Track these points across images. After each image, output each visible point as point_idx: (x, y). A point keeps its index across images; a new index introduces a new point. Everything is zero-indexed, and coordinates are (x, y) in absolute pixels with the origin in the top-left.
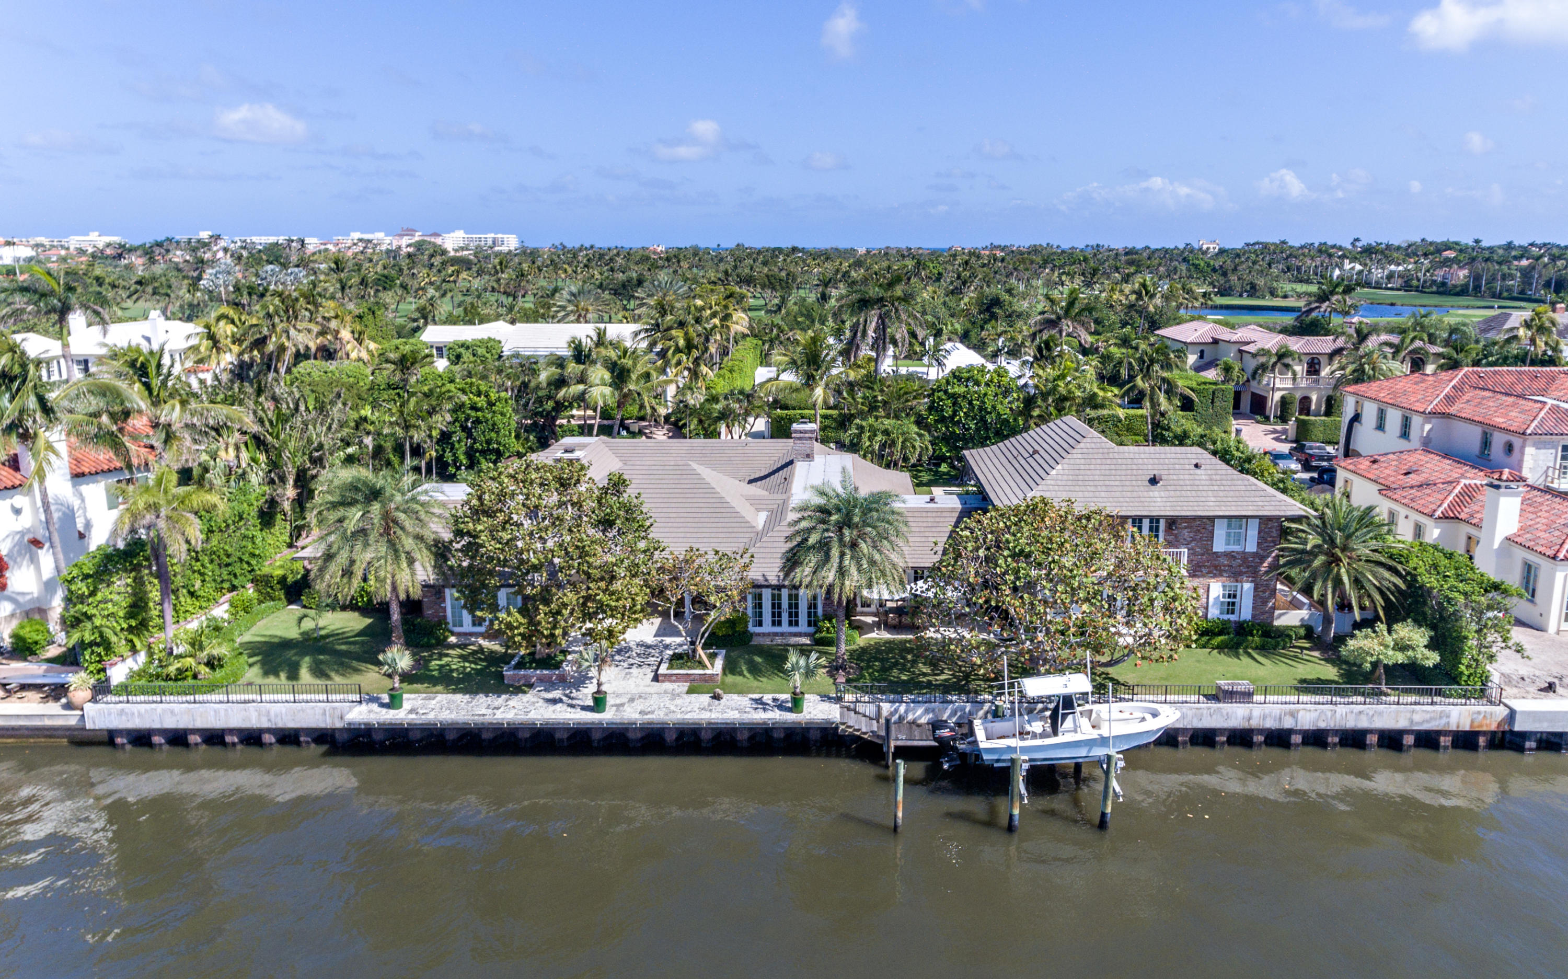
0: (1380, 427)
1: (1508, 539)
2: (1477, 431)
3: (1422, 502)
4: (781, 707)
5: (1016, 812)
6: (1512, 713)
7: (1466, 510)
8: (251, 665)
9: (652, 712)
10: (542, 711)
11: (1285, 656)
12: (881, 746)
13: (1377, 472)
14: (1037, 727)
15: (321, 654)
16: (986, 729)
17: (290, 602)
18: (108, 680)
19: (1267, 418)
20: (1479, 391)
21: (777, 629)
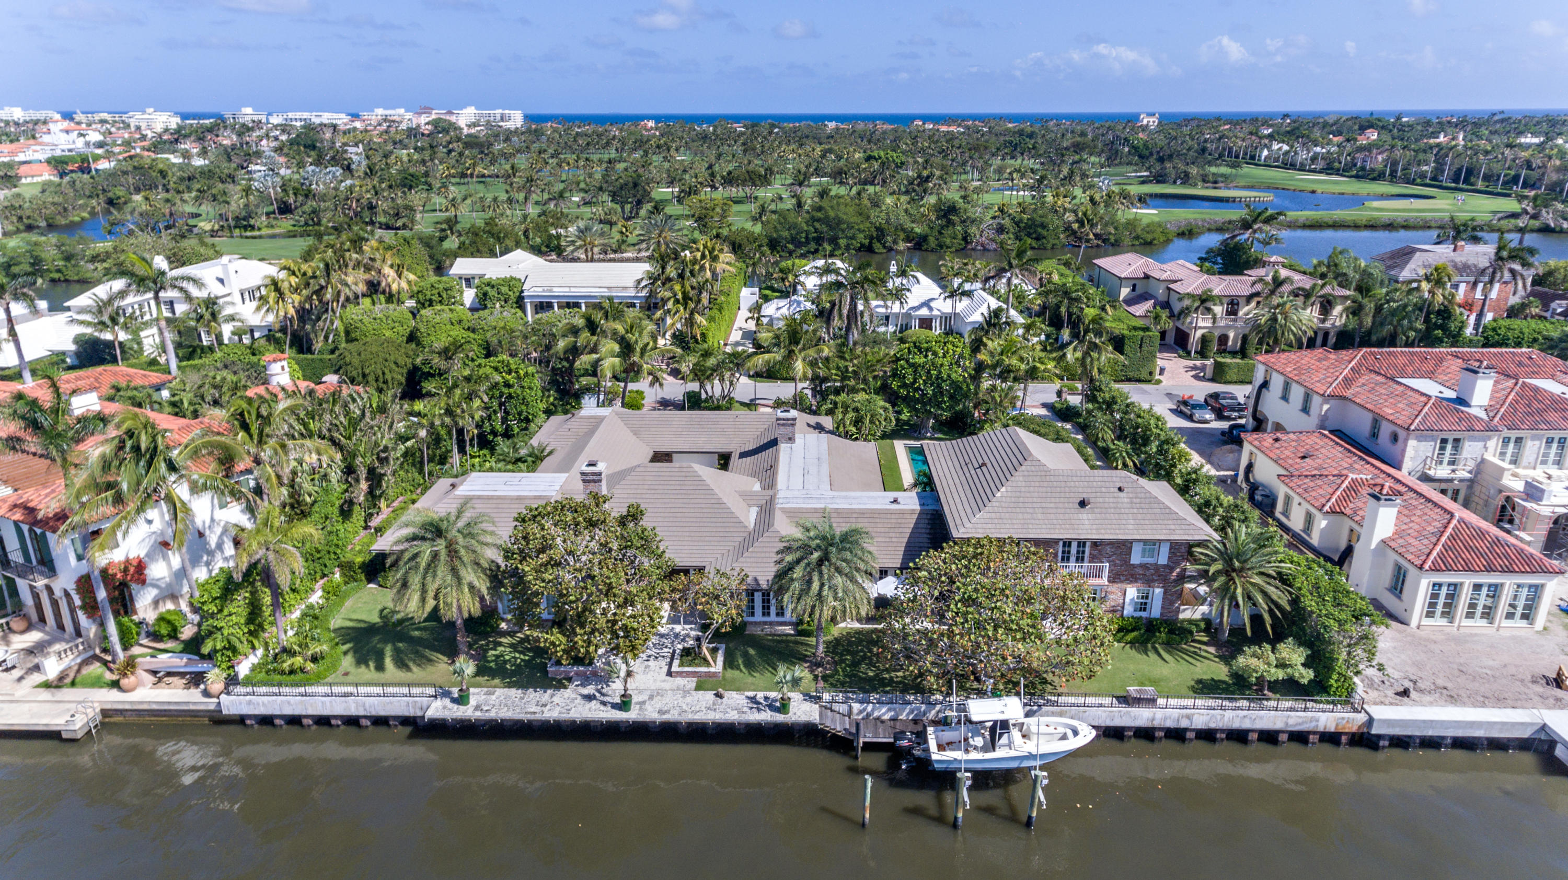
0: (1285, 397)
1: (1383, 541)
2: (1368, 419)
3: (1313, 494)
4: (771, 707)
5: (960, 815)
6: (1371, 721)
7: (1351, 505)
8: (345, 653)
9: (667, 712)
10: (580, 708)
11: (1185, 652)
12: (852, 741)
13: (1278, 452)
14: (979, 741)
15: (401, 641)
16: (937, 738)
17: (369, 581)
18: (236, 675)
19: (1189, 353)
20: (1373, 376)
21: (766, 619)
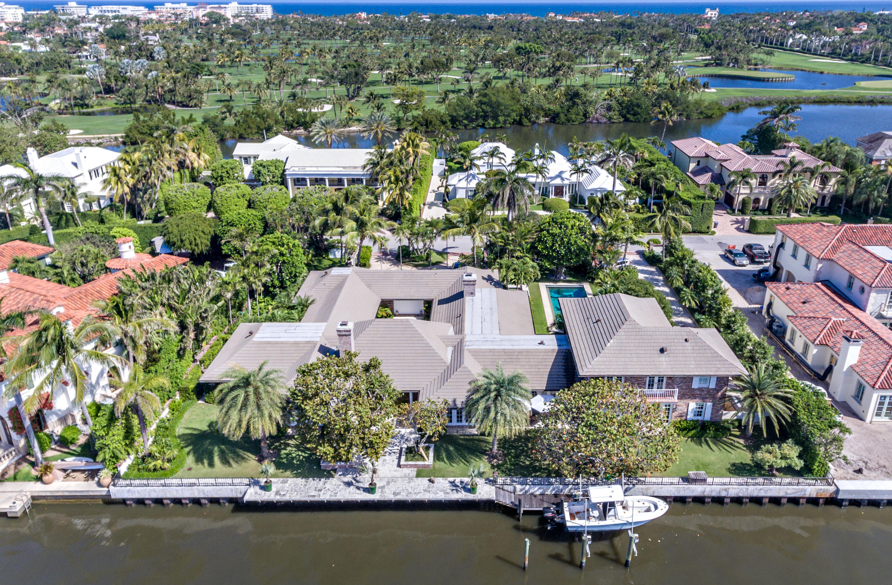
0: (794, 256)
1: (851, 367)
2: (846, 276)
3: (809, 331)
4: (465, 488)
5: (584, 561)
6: (838, 491)
7: (833, 340)
8: (188, 453)
9: (399, 494)
10: (343, 492)
11: (725, 443)
12: (516, 510)
13: (788, 297)
14: (596, 513)
15: (223, 444)
16: (570, 509)
17: (199, 399)
18: (119, 473)
19: (734, 211)
20: (851, 245)
21: (459, 424)
